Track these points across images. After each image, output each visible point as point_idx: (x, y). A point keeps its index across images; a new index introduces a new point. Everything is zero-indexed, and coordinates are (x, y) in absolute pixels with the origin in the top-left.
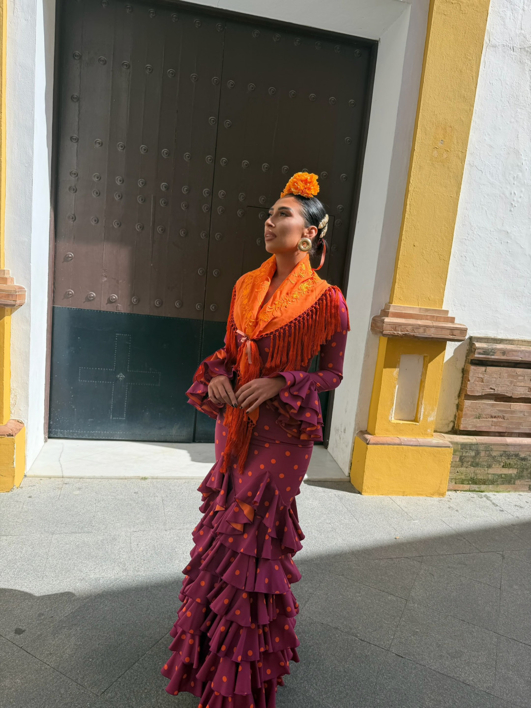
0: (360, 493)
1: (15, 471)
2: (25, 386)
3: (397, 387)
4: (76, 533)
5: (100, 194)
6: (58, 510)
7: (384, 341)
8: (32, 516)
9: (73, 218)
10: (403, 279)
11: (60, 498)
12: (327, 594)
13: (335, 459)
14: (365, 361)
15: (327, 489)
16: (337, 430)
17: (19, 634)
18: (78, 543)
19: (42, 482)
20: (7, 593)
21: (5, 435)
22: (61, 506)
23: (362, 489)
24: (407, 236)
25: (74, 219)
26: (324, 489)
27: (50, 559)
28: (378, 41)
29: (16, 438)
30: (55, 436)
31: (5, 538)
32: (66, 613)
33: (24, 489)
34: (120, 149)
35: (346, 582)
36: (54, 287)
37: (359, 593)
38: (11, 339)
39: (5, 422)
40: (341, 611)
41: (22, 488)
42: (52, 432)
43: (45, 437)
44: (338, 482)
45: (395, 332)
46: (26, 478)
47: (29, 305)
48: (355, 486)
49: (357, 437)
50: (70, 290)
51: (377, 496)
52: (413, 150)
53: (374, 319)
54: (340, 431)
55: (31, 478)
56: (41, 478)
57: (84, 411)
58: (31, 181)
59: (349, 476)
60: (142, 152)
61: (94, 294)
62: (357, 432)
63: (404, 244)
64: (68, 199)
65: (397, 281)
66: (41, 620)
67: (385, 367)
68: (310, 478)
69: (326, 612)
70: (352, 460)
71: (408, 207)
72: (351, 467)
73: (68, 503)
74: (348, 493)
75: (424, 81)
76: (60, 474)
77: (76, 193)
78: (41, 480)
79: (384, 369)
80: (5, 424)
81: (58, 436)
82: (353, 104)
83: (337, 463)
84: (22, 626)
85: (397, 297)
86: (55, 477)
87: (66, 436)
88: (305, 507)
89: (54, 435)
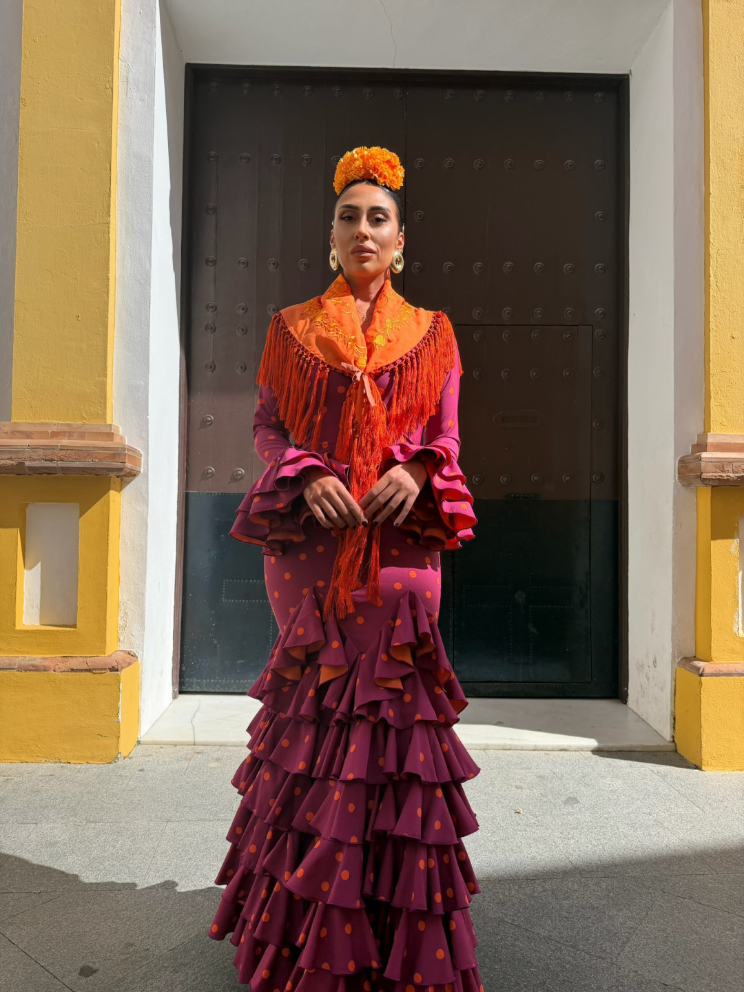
0: (697, 767)
1: (121, 728)
2: (139, 598)
3: (740, 574)
4: (205, 820)
5: (247, 330)
6: (181, 788)
7: (705, 494)
8: (140, 795)
9: (211, 367)
10: (721, 391)
11: (187, 771)
12: (664, 930)
13: (643, 717)
14: (675, 534)
15: (635, 763)
16: (641, 667)
17: (87, 976)
18: (206, 836)
19: (162, 750)
20: (79, 908)
21: (105, 669)
22: (187, 783)
23: (701, 759)
24: (718, 324)
25: (213, 368)
26: (630, 762)
27: (158, 857)
28: (628, 75)
29: (123, 674)
30: (190, 690)
31: (93, 825)
32: (172, 944)
33: (134, 760)
34: (271, 268)
35: (701, 910)
36: (188, 465)
37: (733, 930)
38: (121, 527)
39: (108, 653)
40: (700, 962)
41: (131, 758)
42: (185, 683)
43: (174, 691)
44: (654, 752)
45: (723, 475)
46: (140, 746)
47: (146, 475)
48: (686, 757)
49: (678, 668)
50: (210, 467)
51: (732, 773)
52: (708, 194)
53: (681, 461)
54: (646, 667)
55: (146, 746)
56: (161, 744)
57: (230, 648)
58: (148, 302)
59: (674, 741)
60: (302, 268)
61: (243, 471)
62: (677, 660)
63: (715, 336)
64: (205, 342)
65: (712, 395)
66: (127, 954)
67: (714, 537)
68: (602, 745)
69: (668, 963)
70: (674, 713)
71: (712, 278)
72: (674, 724)
73: (197, 779)
74: (676, 768)
75: (711, 95)
76: (191, 739)
77: (215, 333)
78: (162, 748)
79: (713, 543)
80: (110, 653)
81: (193, 690)
82: (602, 165)
83: (648, 724)
84: (94, 963)
85: (716, 421)
86: (182, 744)
87: (205, 690)
88: (599, 789)
89: (187, 688)
